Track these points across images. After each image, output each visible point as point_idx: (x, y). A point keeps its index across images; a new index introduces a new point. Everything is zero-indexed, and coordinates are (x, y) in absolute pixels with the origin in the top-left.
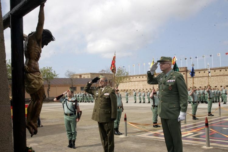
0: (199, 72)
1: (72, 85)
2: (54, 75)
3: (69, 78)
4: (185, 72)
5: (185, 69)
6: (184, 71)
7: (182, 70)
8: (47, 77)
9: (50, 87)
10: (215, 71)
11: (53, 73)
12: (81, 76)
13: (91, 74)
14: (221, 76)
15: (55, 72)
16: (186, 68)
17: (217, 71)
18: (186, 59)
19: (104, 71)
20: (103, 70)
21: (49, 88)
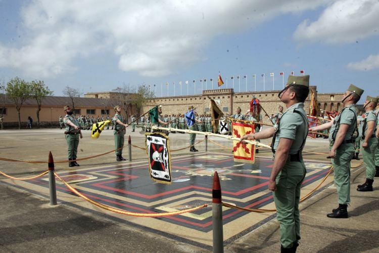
0: (248, 96)
1: (73, 107)
2: (48, 93)
3: (68, 97)
4: (230, 96)
5: (230, 90)
6: (229, 94)
7: (226, 92)
8: (36, 94)
9: (41, 108)
10: (266, 95)
11: (45, 89)
12: (97, 95)
13: (110, 93)
14: (273, 101)
15: (47, 88)
16: (232, 89)
17: (270, 95)
18: (232, 78)
19: (120, 89)
20: (118, 88)
21: (40, 110)
